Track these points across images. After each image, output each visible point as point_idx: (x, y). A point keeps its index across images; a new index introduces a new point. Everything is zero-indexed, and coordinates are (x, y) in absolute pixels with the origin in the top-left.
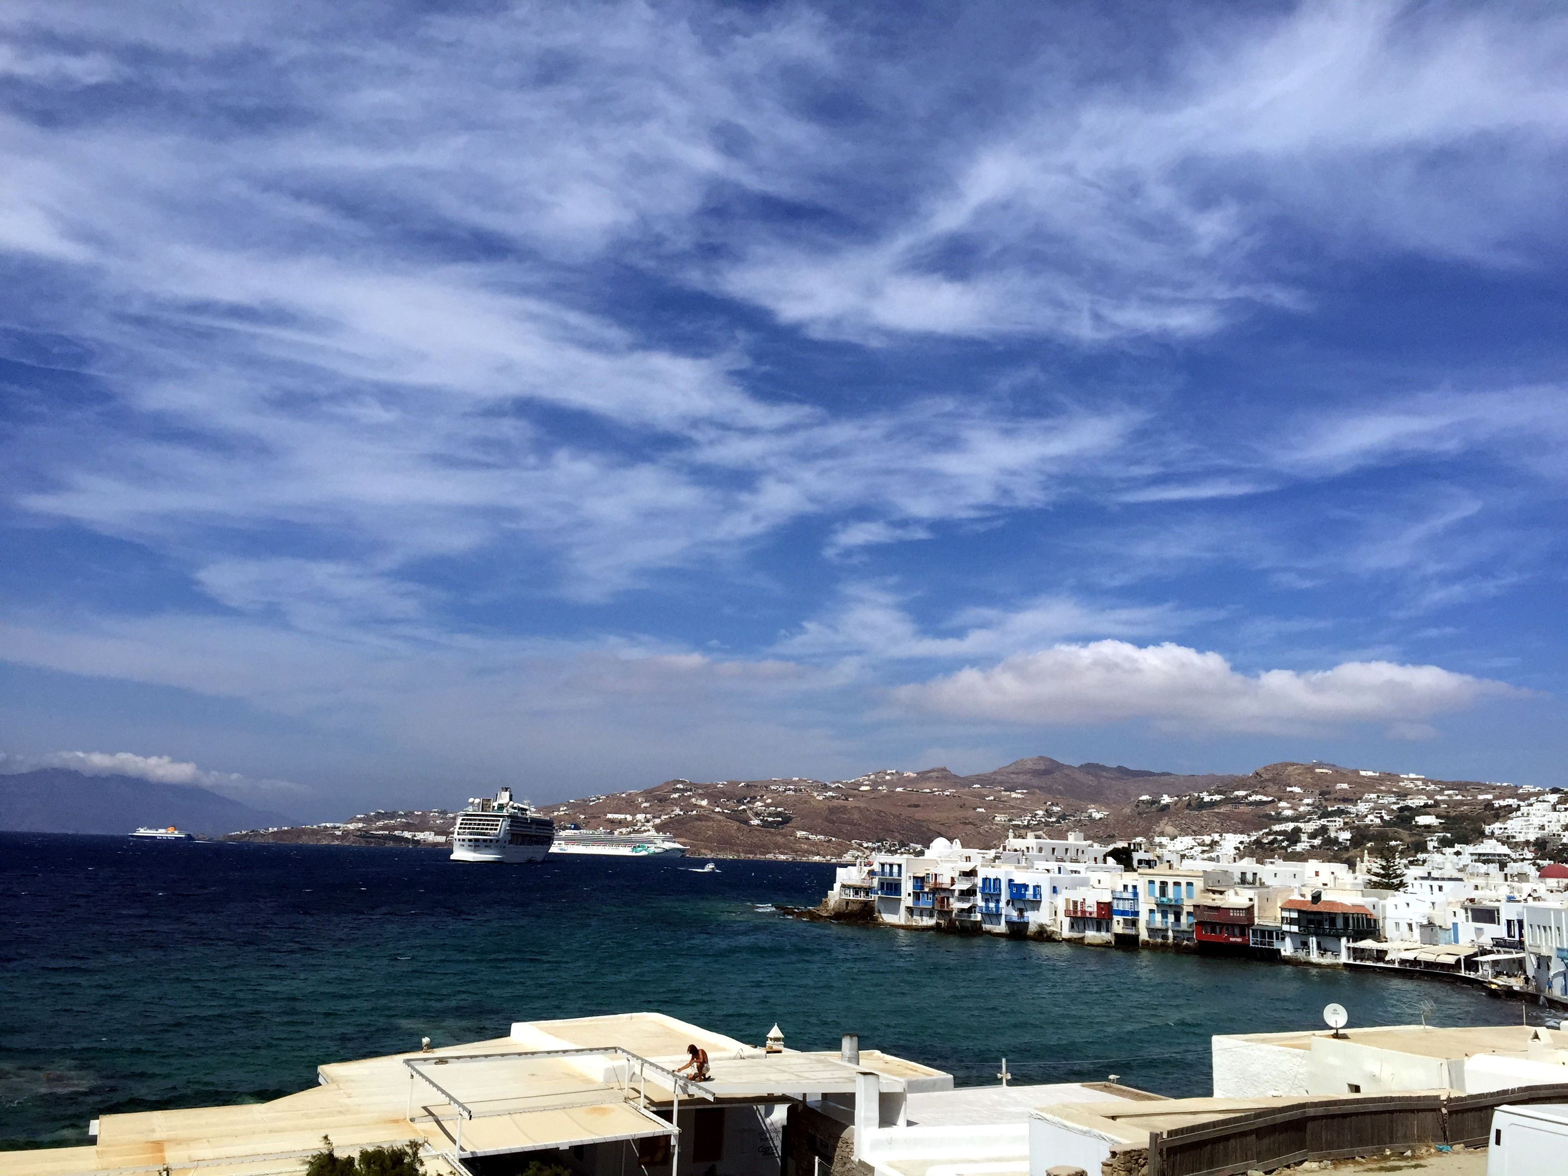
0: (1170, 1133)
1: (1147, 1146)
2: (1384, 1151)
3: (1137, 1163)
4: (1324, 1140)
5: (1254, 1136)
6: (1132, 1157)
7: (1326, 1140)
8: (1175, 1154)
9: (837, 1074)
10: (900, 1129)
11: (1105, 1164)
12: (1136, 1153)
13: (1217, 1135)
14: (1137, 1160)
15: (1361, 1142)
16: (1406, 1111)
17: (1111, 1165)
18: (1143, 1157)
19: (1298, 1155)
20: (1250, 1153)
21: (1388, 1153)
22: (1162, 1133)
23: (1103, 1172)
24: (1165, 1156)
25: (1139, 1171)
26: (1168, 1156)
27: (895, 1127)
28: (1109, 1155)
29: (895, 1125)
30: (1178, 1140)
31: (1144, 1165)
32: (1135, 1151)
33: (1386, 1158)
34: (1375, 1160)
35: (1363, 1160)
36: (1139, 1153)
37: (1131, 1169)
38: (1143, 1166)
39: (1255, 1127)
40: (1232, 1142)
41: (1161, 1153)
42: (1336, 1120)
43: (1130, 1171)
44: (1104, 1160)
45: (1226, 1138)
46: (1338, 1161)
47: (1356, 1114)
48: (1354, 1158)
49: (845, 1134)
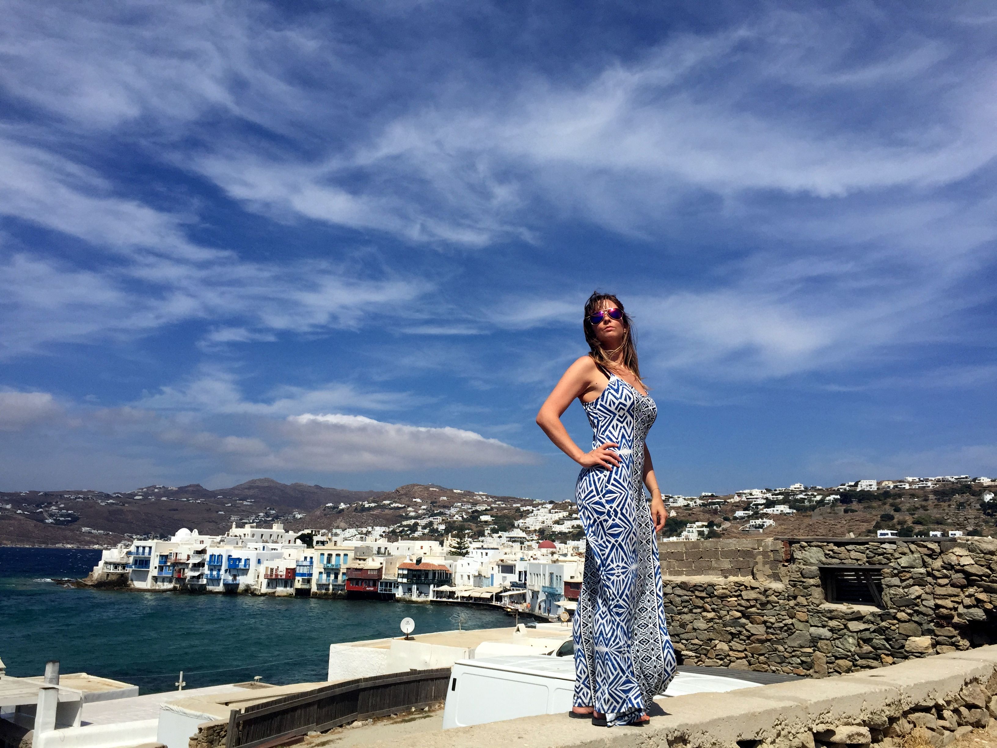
0: (247, 710)
1: (228, 722)
2: (411, 708)
3: (219, 735)
4: (370, 705)
5: (316, 707)
6: (214, 731)
7: (372, 703)
8: (250, 726)
9: (25, 691)
10: (75, 730)
11: (192, 739)
12: (219, 728)
13: (286, 707)
14: (219, 733)
15: (396, 704)
16: (427, 680)
17: (197, 739)
18: (224, 730)
19: (349, 717)
20: (311, 719)
21: (413, 709)
22: (240, 710)
23: (190, 745)
24: (241, 728)
25: (220, 741)
26: (244, 727)
27: (71, 728)
28: (197, 731)
29: (71, 726)
30: (253, 715)
31: (225, 736)
32: (218, 726)
33: (412, 713)
34: (404, 716)
35: (395, 717)
36: (222, 727)
37: (213, 741)
38: (223, 737)
39: (317, 699)
40: (299, 712)
41: (238, 725)
42: (380, 690)
43: (211, 742)
44: (192, 735)
45: (294, 709)
46: (377, 719)
47: (395, 684)
48: (390, 716)
49: (25, 738)
